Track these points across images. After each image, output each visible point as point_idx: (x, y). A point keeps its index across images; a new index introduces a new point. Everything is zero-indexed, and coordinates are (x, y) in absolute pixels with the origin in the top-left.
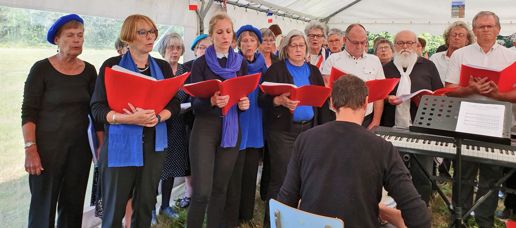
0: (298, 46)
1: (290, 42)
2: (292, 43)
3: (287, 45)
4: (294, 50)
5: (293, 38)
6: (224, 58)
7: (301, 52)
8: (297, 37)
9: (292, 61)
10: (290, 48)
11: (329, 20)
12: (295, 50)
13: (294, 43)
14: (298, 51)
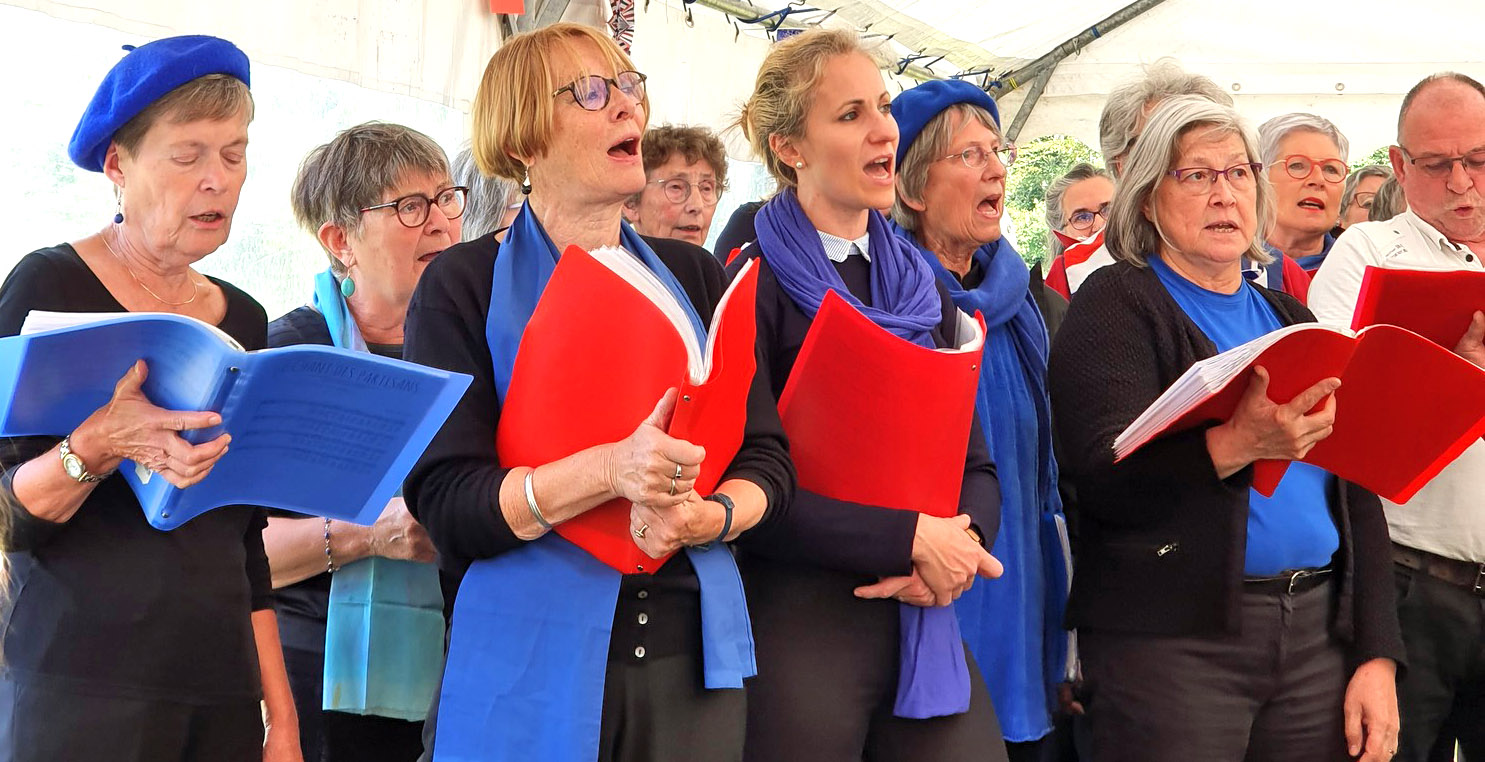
0: (1221, 177)
1: (1175, 156)
2: (1188, 163)
3: (1162, 174)
4: (1199, 193)
5: (1193, 136)
6: (856, 258)
7: (1234, 209)
8: (1212, 130)
9: (1188, 261)
10: (1177, 191)
11: (1052, 79)
12: (1204, 199)
13: (1199, 161)
14: (1218, 204)
